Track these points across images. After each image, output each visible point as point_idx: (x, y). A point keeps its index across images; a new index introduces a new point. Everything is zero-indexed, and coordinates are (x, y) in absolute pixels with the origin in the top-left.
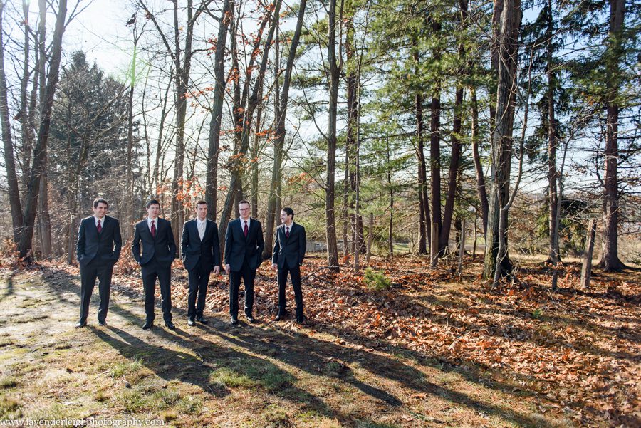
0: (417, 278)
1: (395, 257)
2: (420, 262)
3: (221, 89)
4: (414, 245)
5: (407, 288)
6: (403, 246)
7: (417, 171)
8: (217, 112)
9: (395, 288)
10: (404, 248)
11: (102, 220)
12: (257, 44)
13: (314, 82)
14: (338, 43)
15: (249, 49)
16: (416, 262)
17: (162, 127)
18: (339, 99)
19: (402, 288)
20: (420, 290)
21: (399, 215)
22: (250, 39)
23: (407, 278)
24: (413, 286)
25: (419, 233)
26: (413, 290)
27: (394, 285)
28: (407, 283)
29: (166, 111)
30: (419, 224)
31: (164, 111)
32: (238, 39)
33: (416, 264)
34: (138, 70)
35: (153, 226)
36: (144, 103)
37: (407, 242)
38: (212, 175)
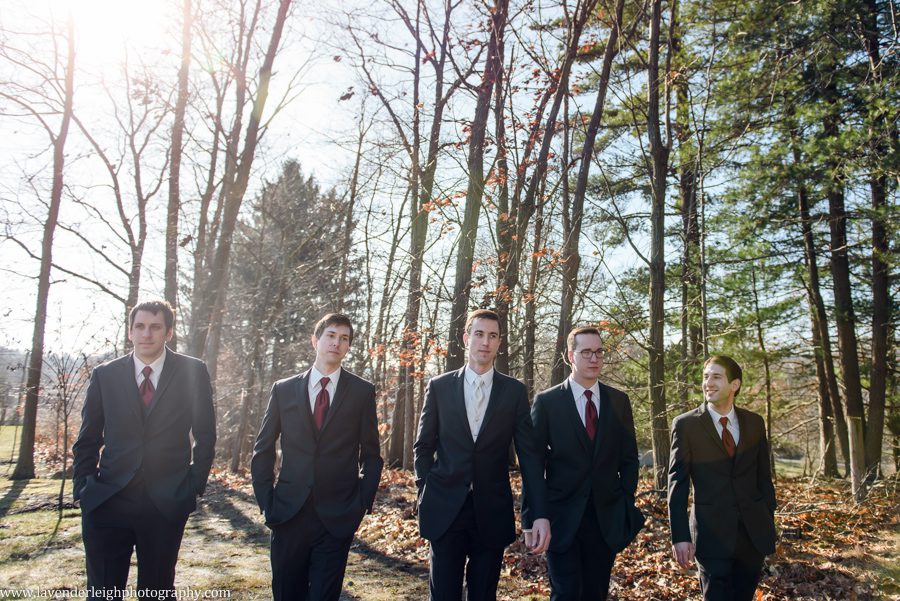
0: (830, 520)
1: (780, 481)
2: (831, 492)
3: (478, 190)
4: (811, 463)
5: (811, 538)
6: (790, 465)
7: (810, 325)
8: (470, 225)
9: (788, 537)
10: (792, 469)
11: (157, 367)
12: (535, 128)
13: (625, 187)
14: (664, 124)
15: (522, 136)
16: (821, 492)
17: (392, 260)
18: (667, 210)
19: (801, 537)
20: (840, 545)
21: (783, 403)
22: (525, 121)
23: (810, 519)
24: (825, 537)
25: (822, 439)
26: (826, 543)
27: (785, 531)
28: (810, 529)
29: (399, 238)
30: (821, 423)
31: (396, 236)
32: (507, 123)
33: (822, 495)
34: (361, 180)
35: (323, 394)
36: (369, 227)
37: (798, 457)
38: (458, 326)
